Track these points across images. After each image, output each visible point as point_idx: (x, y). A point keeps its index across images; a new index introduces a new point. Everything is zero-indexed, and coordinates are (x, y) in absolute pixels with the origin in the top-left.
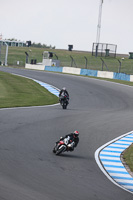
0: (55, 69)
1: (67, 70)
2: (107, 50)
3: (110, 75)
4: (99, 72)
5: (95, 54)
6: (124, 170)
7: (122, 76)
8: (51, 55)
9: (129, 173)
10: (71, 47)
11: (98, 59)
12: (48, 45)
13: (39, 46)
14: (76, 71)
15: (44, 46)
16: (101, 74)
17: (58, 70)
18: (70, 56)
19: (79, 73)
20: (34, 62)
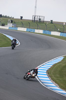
0: (14, 29)
1: (20, 29)
2: (40, 19)
3: (41, 31)
4: (36, 30)
5: (34, 21)
6: (48, 79)
7: (47, 32)
8: (12, 22)
9: (50, 80)
10: (22, 17)
11: (35, 23)
12: (10, 17)
13: (6, 17)
14: (24, 29)
15: (8, 17)
16: (37, 31)
17: (15, 29)
18: (21, 22)
19: (26, 30)
20: (3, 25)
